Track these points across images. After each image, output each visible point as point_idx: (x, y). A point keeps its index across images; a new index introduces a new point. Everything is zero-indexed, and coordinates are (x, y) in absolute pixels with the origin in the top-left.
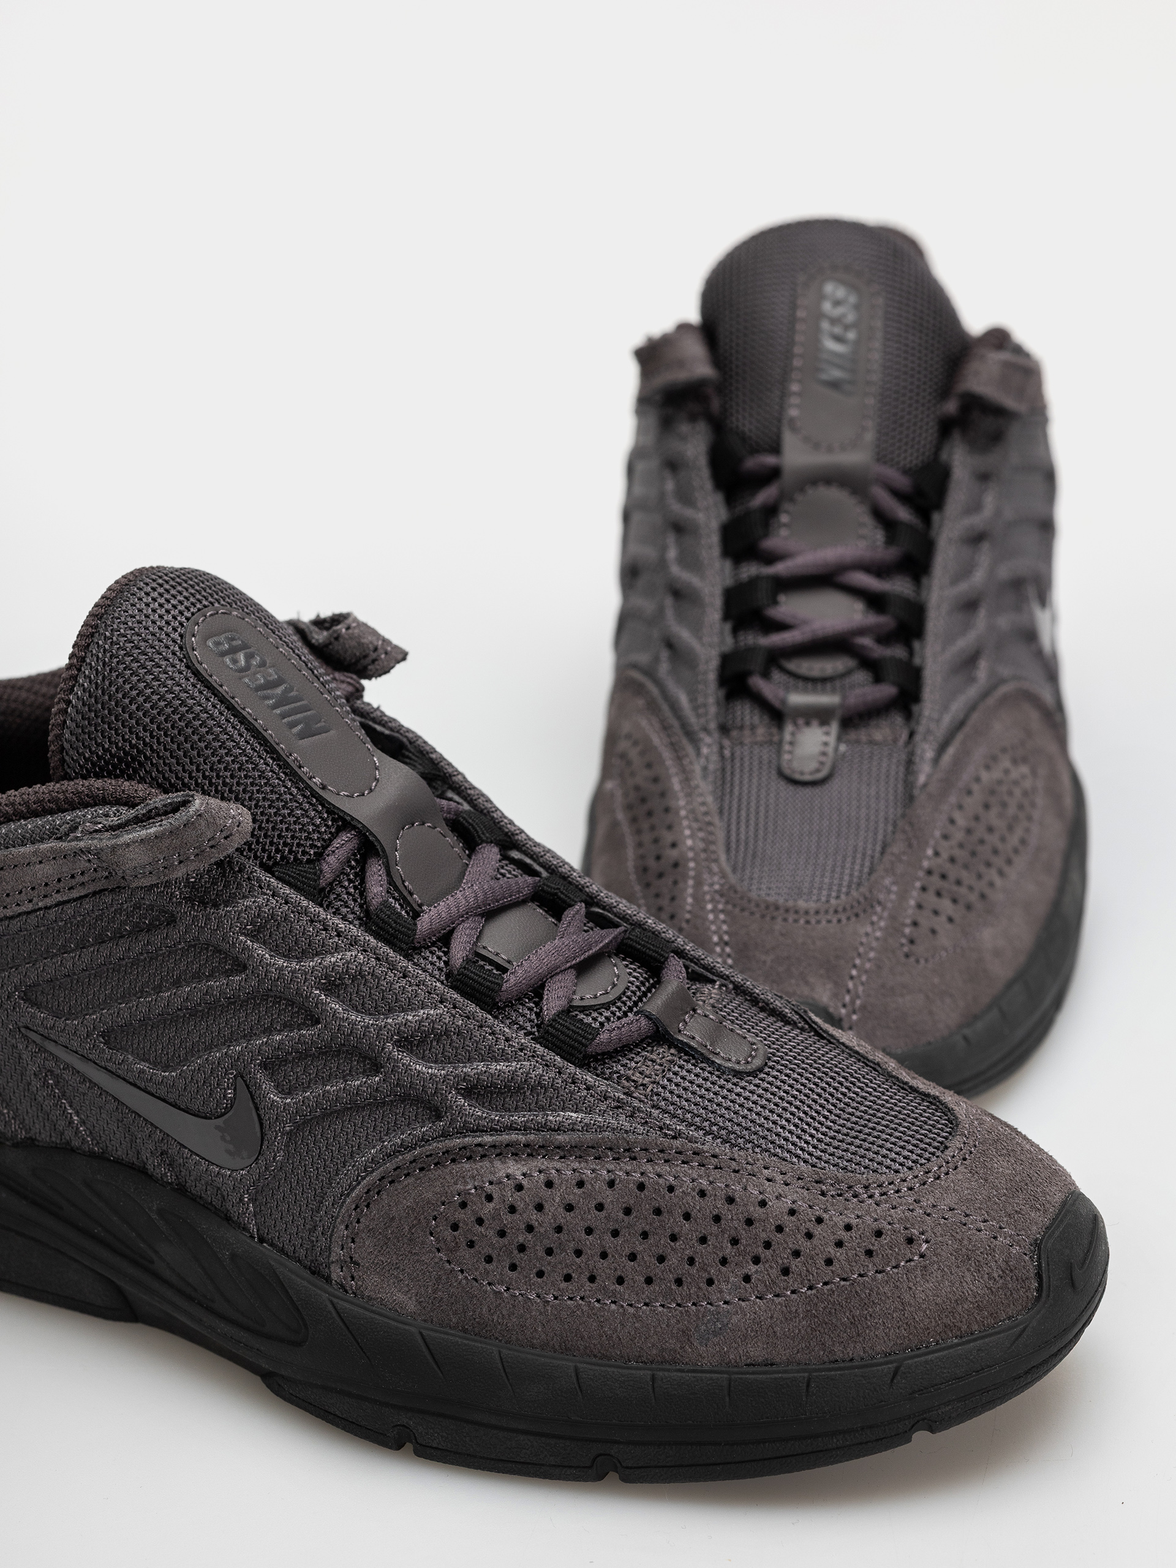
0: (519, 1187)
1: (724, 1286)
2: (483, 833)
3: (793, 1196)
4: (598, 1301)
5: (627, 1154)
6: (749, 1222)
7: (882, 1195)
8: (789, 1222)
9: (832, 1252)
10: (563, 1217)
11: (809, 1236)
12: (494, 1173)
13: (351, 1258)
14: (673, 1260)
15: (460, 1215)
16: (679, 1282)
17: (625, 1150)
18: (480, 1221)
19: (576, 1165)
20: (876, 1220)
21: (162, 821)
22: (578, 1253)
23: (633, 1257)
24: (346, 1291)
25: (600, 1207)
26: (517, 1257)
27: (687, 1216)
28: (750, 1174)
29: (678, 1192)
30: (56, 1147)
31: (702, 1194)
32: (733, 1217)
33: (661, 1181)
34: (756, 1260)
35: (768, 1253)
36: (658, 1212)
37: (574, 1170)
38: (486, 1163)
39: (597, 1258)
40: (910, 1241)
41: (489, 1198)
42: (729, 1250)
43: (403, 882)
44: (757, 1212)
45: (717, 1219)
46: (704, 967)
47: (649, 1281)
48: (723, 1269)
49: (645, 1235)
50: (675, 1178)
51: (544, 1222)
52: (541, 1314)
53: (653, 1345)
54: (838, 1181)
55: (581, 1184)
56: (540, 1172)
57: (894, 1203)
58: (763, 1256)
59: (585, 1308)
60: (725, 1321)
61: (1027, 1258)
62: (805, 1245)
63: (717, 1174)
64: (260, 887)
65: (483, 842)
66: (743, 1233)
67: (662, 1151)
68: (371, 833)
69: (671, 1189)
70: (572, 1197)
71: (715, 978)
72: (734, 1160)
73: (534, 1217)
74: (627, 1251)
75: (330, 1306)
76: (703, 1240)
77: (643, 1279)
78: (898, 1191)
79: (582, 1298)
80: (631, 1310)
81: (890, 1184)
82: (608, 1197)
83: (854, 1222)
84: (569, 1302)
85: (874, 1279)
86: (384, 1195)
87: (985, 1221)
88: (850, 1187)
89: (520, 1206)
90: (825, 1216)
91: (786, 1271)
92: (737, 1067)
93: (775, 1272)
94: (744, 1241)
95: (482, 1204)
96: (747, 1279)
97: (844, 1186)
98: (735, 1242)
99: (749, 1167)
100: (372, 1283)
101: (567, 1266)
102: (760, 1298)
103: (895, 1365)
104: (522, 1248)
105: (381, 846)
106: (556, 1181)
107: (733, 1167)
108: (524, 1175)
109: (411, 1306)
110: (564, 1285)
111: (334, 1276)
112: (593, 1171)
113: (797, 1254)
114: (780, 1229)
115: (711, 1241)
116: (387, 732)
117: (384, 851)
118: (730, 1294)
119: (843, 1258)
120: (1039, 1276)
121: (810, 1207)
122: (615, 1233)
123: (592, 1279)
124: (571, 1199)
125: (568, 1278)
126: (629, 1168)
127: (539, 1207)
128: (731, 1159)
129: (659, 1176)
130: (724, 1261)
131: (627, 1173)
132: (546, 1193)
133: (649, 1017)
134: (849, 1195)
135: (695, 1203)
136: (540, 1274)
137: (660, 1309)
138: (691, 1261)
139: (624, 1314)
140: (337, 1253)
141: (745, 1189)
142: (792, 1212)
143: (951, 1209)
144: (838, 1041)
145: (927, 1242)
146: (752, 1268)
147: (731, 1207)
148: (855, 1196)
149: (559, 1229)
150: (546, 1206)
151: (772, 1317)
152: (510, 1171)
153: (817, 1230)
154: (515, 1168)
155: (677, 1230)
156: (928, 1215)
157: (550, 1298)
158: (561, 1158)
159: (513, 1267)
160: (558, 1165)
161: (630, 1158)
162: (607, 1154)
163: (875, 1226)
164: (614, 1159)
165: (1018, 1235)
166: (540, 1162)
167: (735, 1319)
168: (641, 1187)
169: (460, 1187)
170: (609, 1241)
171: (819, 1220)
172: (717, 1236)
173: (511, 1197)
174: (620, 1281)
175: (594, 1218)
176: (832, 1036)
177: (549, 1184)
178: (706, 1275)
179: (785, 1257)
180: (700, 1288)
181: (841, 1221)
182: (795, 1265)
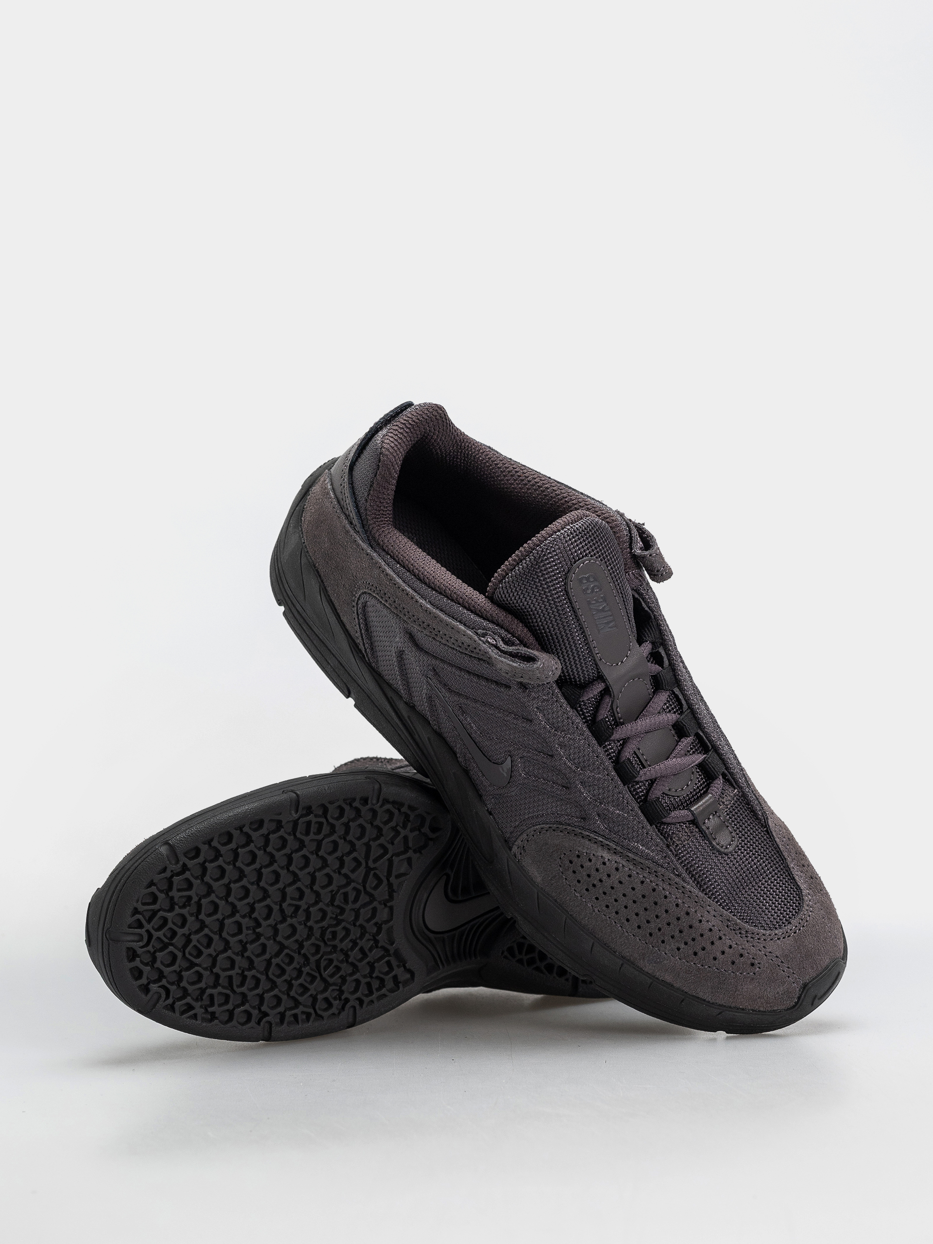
0: (604, 864)
1: (668, 946)
2: (665, 686)
3: (714, 921)
4: (615, 922)
5: (655, 873)
6: (691, 927)
7: (752, 938)
8: (707, 934)
9: (718, 955)
10: (616, 885)
11: (712, 943)
12: (597, 852)
13: (524, 847)
14: (652, 925)
15: (575, 859)
16: (651, 934)
17: (655, 871)
18: (582, 866)
19: (631, 867)
20: (743, 949)
21: (521, 663)
22: (616, 900)
23: (637, 914)
24: (516, 858)
25: (633, 889)
26: (591, 888)
27: (667, 911)
28: (701, 906)
29: (668, 900)
30: (423, 716)
31: (677, 905)
32: (685, 921)
33: (663, 892)
34: (686, 944)
35: (692, 943)
36: (656, 903)
37: (630, 869)
38: (595, 846)
39: (623, 907)
40: (753, 965)
41: (590, 860)
42: (677, 934)
43: (617, 708)
44: (696, 924)
45: (678, 919)
46: (734, 779)
47: (639, 927)
48: (671, 940)
49: (646, 909)
50: (670, 893)
51: (608, 882)
52: (590, 913)
53: (628, 952)
54: (736, 924)
55: (630, 876)
56: (616, 862)
57: (754, 945)
58: (689, 943)
59: (609, 922)
60: (661, 961)
61: (798, 989)
62: (709, 947)
63: (687, 899)
64: (553, 694)
65: (663, 689)
66: (686, 930)
67: (669, 879)
68: (612, 688)
69: (666, 897)
70: (624, 879)
71: (736, 786)
72: (698, 897)
73: (605, 878)
74: (636, 911)
75: (506, 861)
76: (669, 924)
77: (637, 925)
78: (759, 939)
79: (609, 918)
80: (626, 934)
81: (757, 934)
82: (638, 887)
83: (734, 946)
84: (603, 916)
85: (729, 974)
86: (548, 833)
87: (788, 968)
88: (740, 928)
89: (601, 871)
90: (723, 937)
91: (695, 954)
92: (720, 849)
93: (691, 952)
94: (684, 933)
95: (586, 861)
96: (678, 949)
97: (738, 927)
98: (681, 932)
99: (702, 903)
100: (527, 862)
101: (609, 902)
102: (680, 959)
103: (721, 1011)
104: (594, 885)
105: (614, 694)
106: (620, 870)
107: (695, 900)
108: (609, 860)
109: (539, 879)
110: (604, 908)
111: (513, 850)
112: (637, 873)
113: (703, 949)
114: (702, 935)
115: (672, 926)
116: (647, 609)
117: (614, 696)
118: (669, 951)
119: (721, 960)
120: (799, 998)
121: (719, 931)
122: (634, 902)
123: (617, 913)
124: (623, 880)
125: (607, 906)
126: (652, 879)
127: (609, 876)
128: (696, 896)
129: (663, 889)
130: (673, 937)
131: (651, 881)
132: (614, 872)
133: (693, 814)
134: (738, 932)
135: (672, 908)
136: (597, 899)
137: (638, 940)
138: (660, 930)
139: (623, 934)
140: (519, 842)
141: (696, 912)
142: (711, 930)
143: (777, 957)
144: (774, 839)
145: (759, 968)
146: (682, 946)
147: (687, 917)
148: (740, 933)
149: (612, 888)
150: (612, 877)
151: (681, 969)
152: (604, 855)
153: (717, 943)
154: (607, 856)
155: (659, 914)
156: (766, 956)
157: (596, 910)
158: (627, 860)
159: (587, 890)
160: (624, 863)
161: (656, 875)
162: (646, 869)
163: (742, 951)
164: (649, 872)
165: (799, 979)
166: (617, 858)
167: (665, 962)
168: (654, 890)
169: (580, 849)
170: (630, 904)
171: (720, 938)
172: (675, 926)
173: (599, 865)
174: (628, 920)
175: (628, 891)
176: (773, 836)
177: (617, 869)
178: (662, 938)
179: (698, 949)
180: (658, 942)
181: (729, 942)
182: (701, 953)
